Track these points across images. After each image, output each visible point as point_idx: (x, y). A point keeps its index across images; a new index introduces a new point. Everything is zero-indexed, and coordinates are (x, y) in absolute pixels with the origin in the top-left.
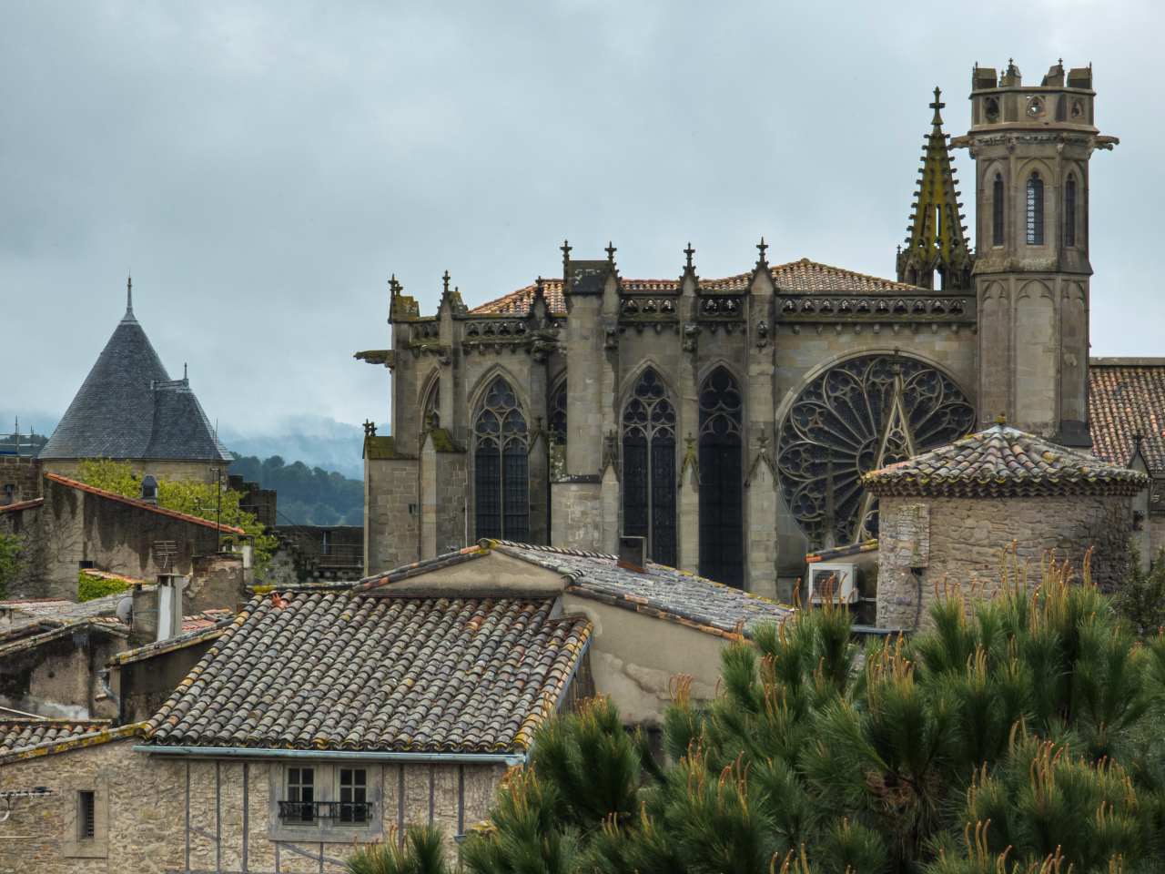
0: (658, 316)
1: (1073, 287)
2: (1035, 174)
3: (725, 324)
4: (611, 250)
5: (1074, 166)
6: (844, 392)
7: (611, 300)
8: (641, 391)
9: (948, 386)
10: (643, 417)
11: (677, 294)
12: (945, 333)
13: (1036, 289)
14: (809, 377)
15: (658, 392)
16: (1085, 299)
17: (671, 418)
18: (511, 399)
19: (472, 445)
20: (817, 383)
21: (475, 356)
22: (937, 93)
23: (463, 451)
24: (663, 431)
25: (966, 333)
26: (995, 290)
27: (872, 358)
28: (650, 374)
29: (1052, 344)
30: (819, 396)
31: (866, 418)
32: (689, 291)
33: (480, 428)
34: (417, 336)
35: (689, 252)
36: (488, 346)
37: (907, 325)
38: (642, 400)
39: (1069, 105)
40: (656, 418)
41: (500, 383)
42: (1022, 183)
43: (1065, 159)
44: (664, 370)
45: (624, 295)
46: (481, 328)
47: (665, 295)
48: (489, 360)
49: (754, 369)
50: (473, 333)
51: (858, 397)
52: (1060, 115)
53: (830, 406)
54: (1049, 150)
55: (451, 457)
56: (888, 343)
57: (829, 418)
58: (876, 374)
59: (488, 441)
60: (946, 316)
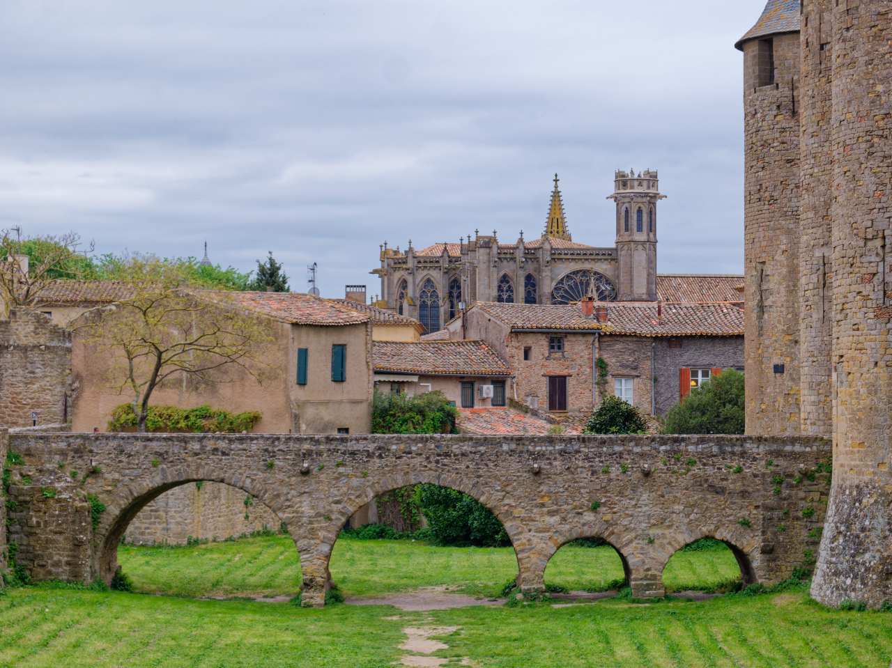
0: (508, 256)
1: (652, 247)
2: (640, 208)
3: (531, 259)
4: (495, 232)
5: (652, 205)
6: (571, 283)
7: (495, 250)
8: (502, 282)
9: (607, 281)
10: (502, 291)
11: (516, 248)
12: (606, 262)
13: (640, 247)
14: (560, 277)
15: (508, 282)
16: (655, 251)
17: (512, 291)
18: (433, 286)
19: (418, 303)
20: (562, 280)
21: (420, 270)
22: (556, 175)
23: (415, 306)
24: (510, 296)
25: (613, 262)
26: (626, 247)
27: (581, 271)
28: (505, 276)
29: (646, 266)
30: (563, 284)
31: (579, 292)
32: (521, 247)
33: (421, 297)
34: (395, 263)
35: (522, 233)
36: (425, 267)
37: (594, 260)
38: (503, 285)
39: (651, 184)
40: (507, 291)
41: (429, 281)
42: (636, 211)
43: (650, 203)
44: (510, 274)
45: (499, 248)
46: (422, 260)
47: (511, 248)
48: (425, 272)
49: (544, 274)
50: (419, 262)
51: (576, 284)
52: (649, 188)
53: (567, 287)
54: (644, 200)
55: (412, 307)
56: (587, 266)
57: (566, 292)
58: (582, 276)
59: (424, 302)
60: (606, 257)
